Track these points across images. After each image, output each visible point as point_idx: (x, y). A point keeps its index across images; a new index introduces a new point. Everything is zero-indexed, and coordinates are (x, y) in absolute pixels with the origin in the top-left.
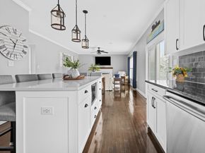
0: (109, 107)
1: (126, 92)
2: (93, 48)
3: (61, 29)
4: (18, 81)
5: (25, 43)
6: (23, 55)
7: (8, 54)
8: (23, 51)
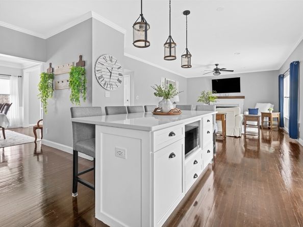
0: (235, 165)
1: (275, 143)
2: (208, 66)
3: (146, 46)
4: (107, 114)
5: (120, 71)
6: (118, 84)
7: (105, 84)
8: (118, 80)
